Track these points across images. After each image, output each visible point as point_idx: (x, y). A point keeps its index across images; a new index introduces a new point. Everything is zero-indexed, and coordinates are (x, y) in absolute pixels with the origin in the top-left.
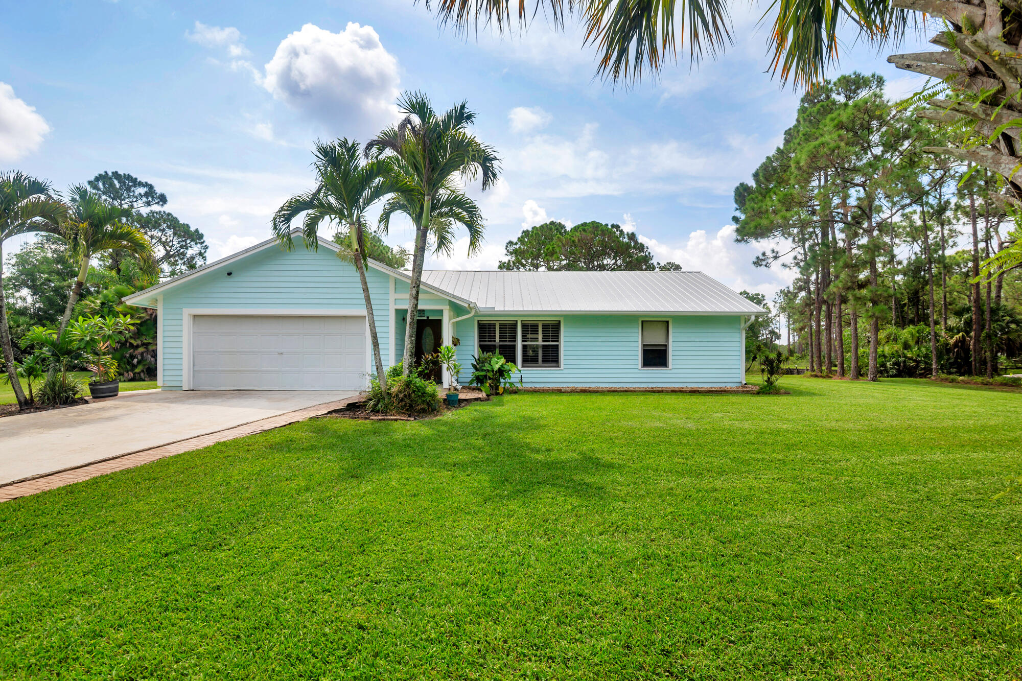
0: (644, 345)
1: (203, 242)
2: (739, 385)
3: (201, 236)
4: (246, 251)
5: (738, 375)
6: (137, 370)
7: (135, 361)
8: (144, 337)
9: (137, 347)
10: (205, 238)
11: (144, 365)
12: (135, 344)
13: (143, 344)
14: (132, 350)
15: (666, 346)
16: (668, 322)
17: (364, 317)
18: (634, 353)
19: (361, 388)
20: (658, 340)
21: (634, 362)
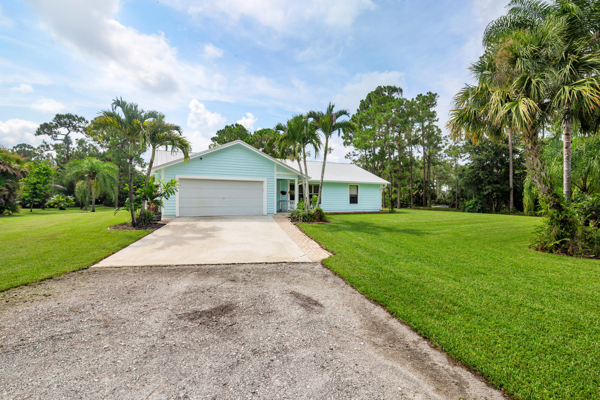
0: (350, 195)
2: (378, 210)
5: (379, 207)
15: (357, 195)
16: (358, 186)
17: (262, 182)
18: (347, 198)
19: (261, 214)
20: (354, 193)
21: (347, 202)
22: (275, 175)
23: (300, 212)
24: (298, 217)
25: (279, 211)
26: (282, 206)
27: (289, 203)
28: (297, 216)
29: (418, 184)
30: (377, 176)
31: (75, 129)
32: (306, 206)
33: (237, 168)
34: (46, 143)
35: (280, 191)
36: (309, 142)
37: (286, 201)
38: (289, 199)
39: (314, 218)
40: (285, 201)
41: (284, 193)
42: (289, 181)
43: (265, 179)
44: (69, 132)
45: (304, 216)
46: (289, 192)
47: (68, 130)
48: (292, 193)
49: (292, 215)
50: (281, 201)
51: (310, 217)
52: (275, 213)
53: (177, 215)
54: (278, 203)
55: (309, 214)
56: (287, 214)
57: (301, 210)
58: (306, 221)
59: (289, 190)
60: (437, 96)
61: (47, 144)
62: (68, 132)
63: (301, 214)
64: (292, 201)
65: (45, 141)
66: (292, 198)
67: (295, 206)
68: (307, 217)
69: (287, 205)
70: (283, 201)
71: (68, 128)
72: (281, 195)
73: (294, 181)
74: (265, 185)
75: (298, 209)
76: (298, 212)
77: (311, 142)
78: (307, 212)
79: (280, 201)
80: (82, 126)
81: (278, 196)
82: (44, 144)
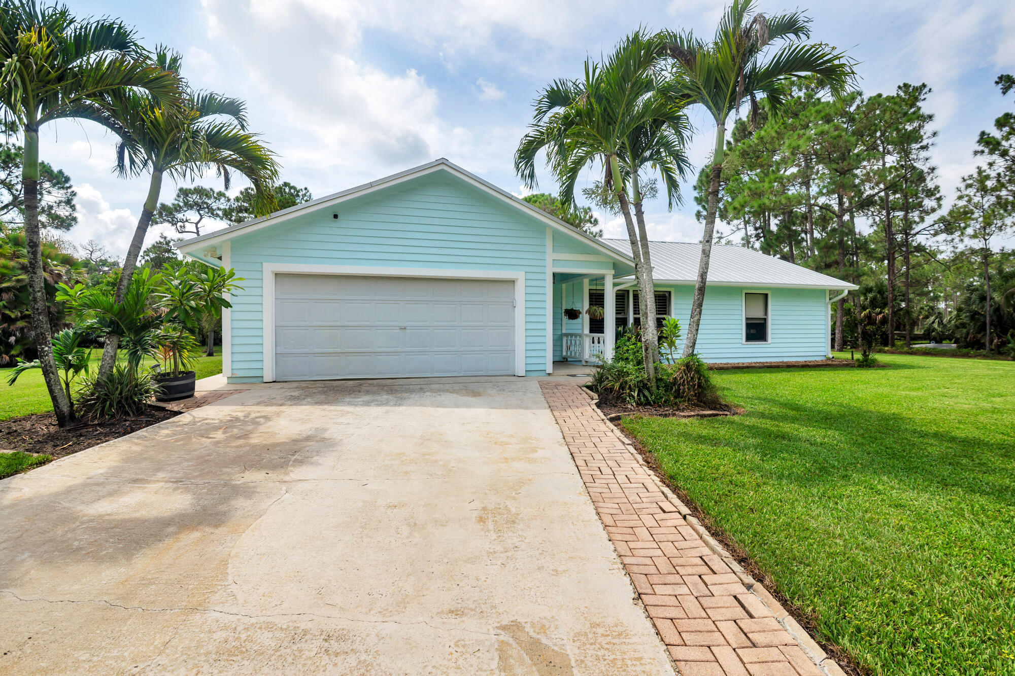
0: (747, 319)
1: (70, 187)
2: (824, 358)
3: (67, 179)
4: (371, 185)
5: (823, 349)
6: (13, 352)
7: (12, 339)
8: (24, 307)
9: (16, 320)
10: (71, 183)
11: (25, 344)
12: (13, 316)
13: (24, 317)
14: (5, 325)
15: (765, 320)
16: (766, 295)
17: (513, 282)
18: (740, 327)
19: (510, 373)
20: (758, 313)
21: (739, 336)
22: (549, 262)
23: (628, 374)
24: (622, 387)
25: (561, 362)
26: (568, 348)
27: (587, 342)
28: (617, 386)
29: (870, 295)
30: (812, 269)
31: (212, 212)
32: (650, 351)
33: (438, 244)
34: (165, 238)
35: (564, 308)
36: (651, 158)
37: (580, 336)
38: (587, 330)
39: (678, 395)
40: (576, 335)
41: (573, 314)
42: (586, 281)
43: (518, 275)
44: (201, 218)
45: (643, 386)
46: (589, 312)
47: (200, 214)
48: (598, 313)
49: (600, 379)
50: (567, 335)
51: (662, 391)
52: (549, 368)
53: (268, 377)
54: (558, 340)
55: (659, 380)
56: (586, 376)
57: (630, 366)
58: (648, 403)
59: (586, 306)
60: (926, 90)
61: (168, 239)
62: (199, 217)
63: (632, 379)
64: (596, 335)
65: (165, 235)
66: (597, 326)
67: (609, 353)
68: (654, 389)
69: (582, 345)
70: (571, 335)
71: (198, 211)
72: (565, 319)
73: (602, 278)
74: (520, 290)
75: (621, 364)
76: (621, 374)
77: (655, 157)
78: (652, 371)
79: (563, 335)
80: (222, 207)
81: (556, 321)
82: (162, 240)
